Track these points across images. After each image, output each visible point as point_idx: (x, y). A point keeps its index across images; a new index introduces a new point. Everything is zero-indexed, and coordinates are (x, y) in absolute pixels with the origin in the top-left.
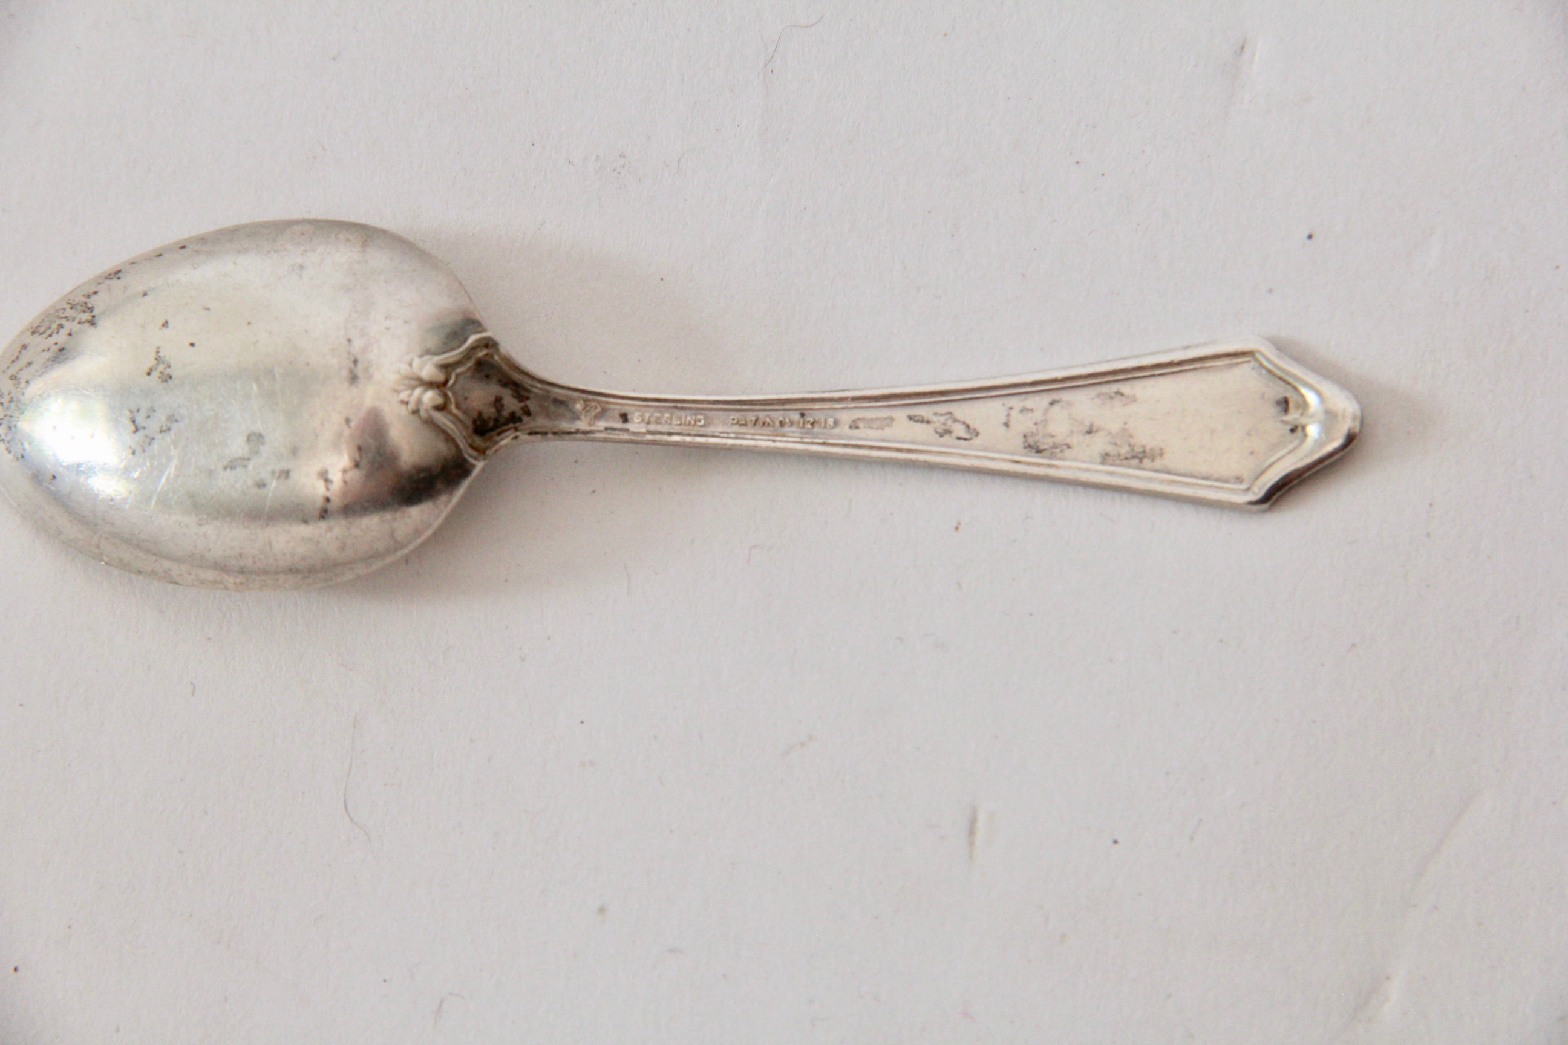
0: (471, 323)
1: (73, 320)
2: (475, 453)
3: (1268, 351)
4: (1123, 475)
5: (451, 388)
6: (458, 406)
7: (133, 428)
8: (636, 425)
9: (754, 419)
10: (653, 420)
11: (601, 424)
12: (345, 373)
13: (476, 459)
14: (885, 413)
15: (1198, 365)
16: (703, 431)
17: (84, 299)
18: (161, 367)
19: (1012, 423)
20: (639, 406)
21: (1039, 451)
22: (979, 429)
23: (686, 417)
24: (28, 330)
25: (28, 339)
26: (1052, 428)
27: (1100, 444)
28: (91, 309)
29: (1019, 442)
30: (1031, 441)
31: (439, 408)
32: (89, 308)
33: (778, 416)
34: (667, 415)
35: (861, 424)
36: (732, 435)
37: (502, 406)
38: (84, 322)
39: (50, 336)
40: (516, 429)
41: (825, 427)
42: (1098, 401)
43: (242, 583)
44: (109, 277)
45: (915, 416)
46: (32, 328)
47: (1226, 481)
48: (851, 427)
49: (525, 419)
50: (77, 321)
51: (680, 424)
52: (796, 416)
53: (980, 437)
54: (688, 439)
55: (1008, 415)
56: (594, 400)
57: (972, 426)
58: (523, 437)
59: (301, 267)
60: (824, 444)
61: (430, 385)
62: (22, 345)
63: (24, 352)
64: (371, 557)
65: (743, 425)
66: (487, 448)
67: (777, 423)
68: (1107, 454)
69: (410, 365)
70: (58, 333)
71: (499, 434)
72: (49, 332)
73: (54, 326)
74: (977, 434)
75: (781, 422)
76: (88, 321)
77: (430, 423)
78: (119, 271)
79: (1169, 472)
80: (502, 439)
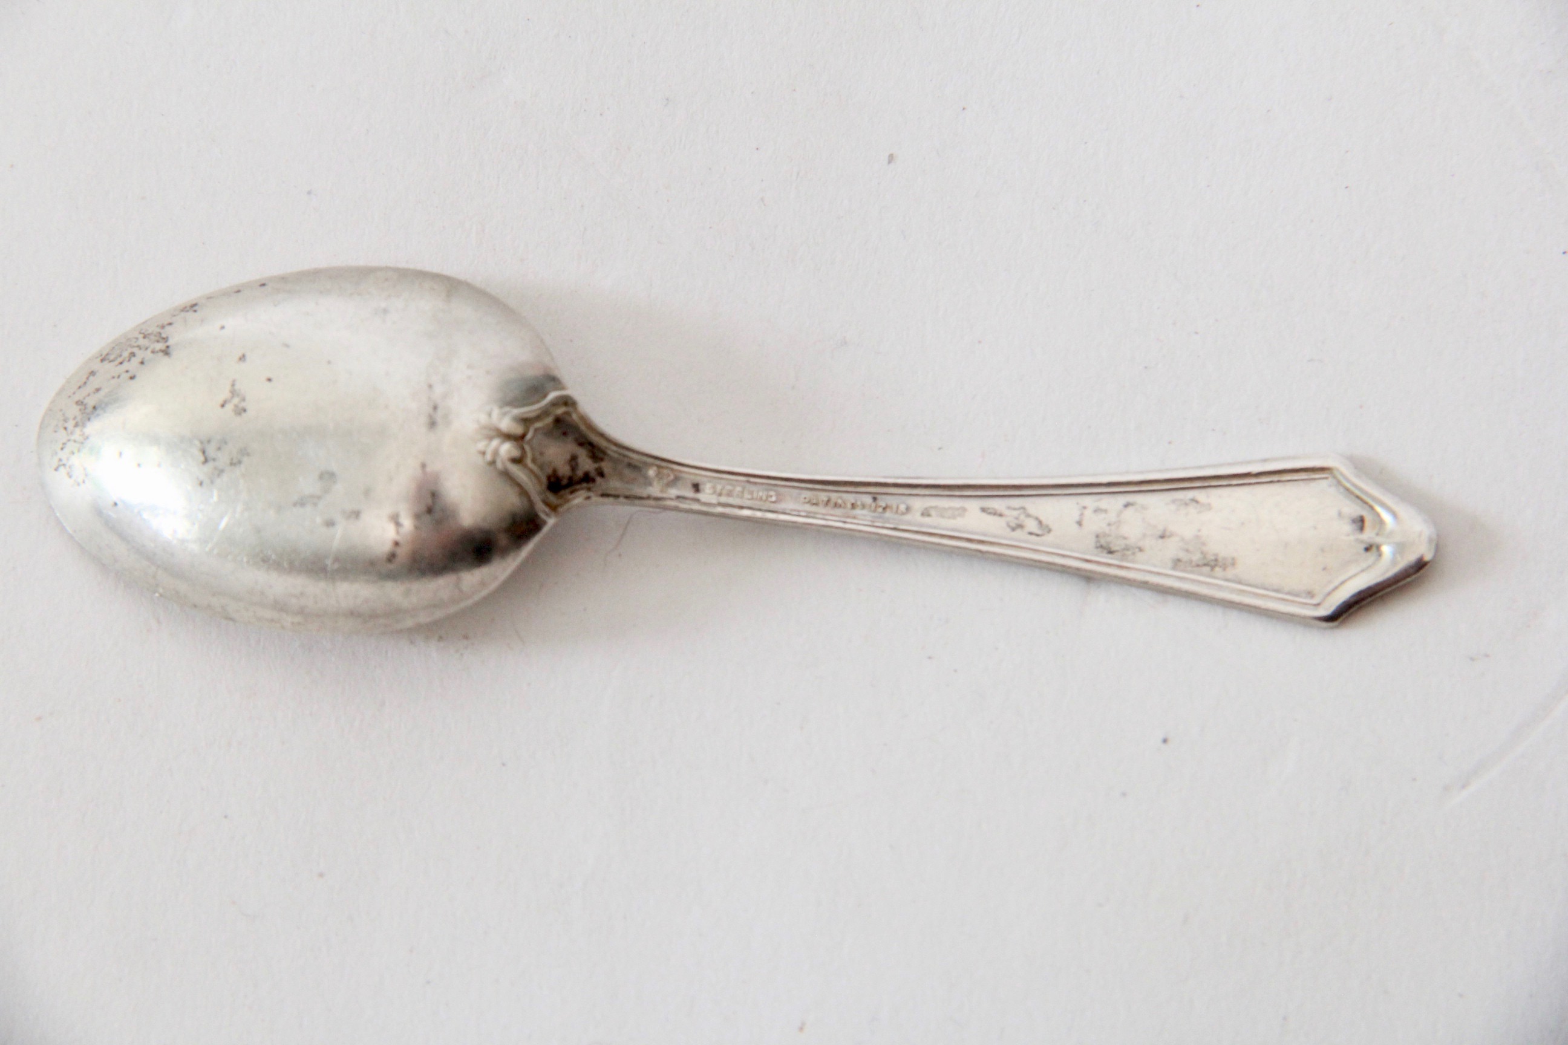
0: (552, 380)
1: (147, 349)
2: (547, 510)
3: (1345, 470)
4: (1193, 581)
5: (529, 442)
6: (534, 461)
7: (202, 459)
8: (704, 496)
9: (826, 499)
10: (724, 492)
11: (673, 492)
12: (423, 419)
13: (547, 515)
14: (956, 503)
15: (1275, 478)
16: (773, 507)
17: (158, 330)
18: (236, 401)
19: (1085, 523)
20: (711, 477)
21: (1111, 552)
22: (1051, 526)
23: (758, 492)
24: (97, 358)
25: (96, 366)
26: (1125, 530)
27: (1171, 549)
28: (166, 339)
29: (1091, 541)
30: (1103, 541)
31: (517, 461)
32: (164, 338)
33: (850, 498)
34: (739, 489)
35: (933, 512)
36: (803, 514)
37: (577, 464)
38: (157, 352)
39: (121, 363)
40: (589, 489)
41: (897, 512)
42: (1173, 507)
43: (299, 624)
44: (184, 310)
45: (989, 509)
46: (101, 355)
47: (1297, 595)
48: (923, 514)
49: (599, 480)
50: (149, 350)
51: (752, 499)
52: (868, 499)
53: (1052, 533)
54: (759, 514)
55: (1082, 514)
56: (667, 468)
57: (1045, 522)
58: (595, 499)
59: (385, 311)
60: (895, 529)
61: (508, 437)
62: (90, 371)
63: (91, 378)
64: (435, 606)
65: (814, 504)
66: (561, 505)
67: (849, 506)
68: (1179, 560)
69: (490, 415)
70: (129, 360)
71: (572, 492)
72: (120, 360)
73: (126, 354)
74: (1049, 531)
75: (853, 505)
76: (162, 351)
77: (506, 475)
78: (195, 305)
79: (1240, 583)
80: (574, 498)
